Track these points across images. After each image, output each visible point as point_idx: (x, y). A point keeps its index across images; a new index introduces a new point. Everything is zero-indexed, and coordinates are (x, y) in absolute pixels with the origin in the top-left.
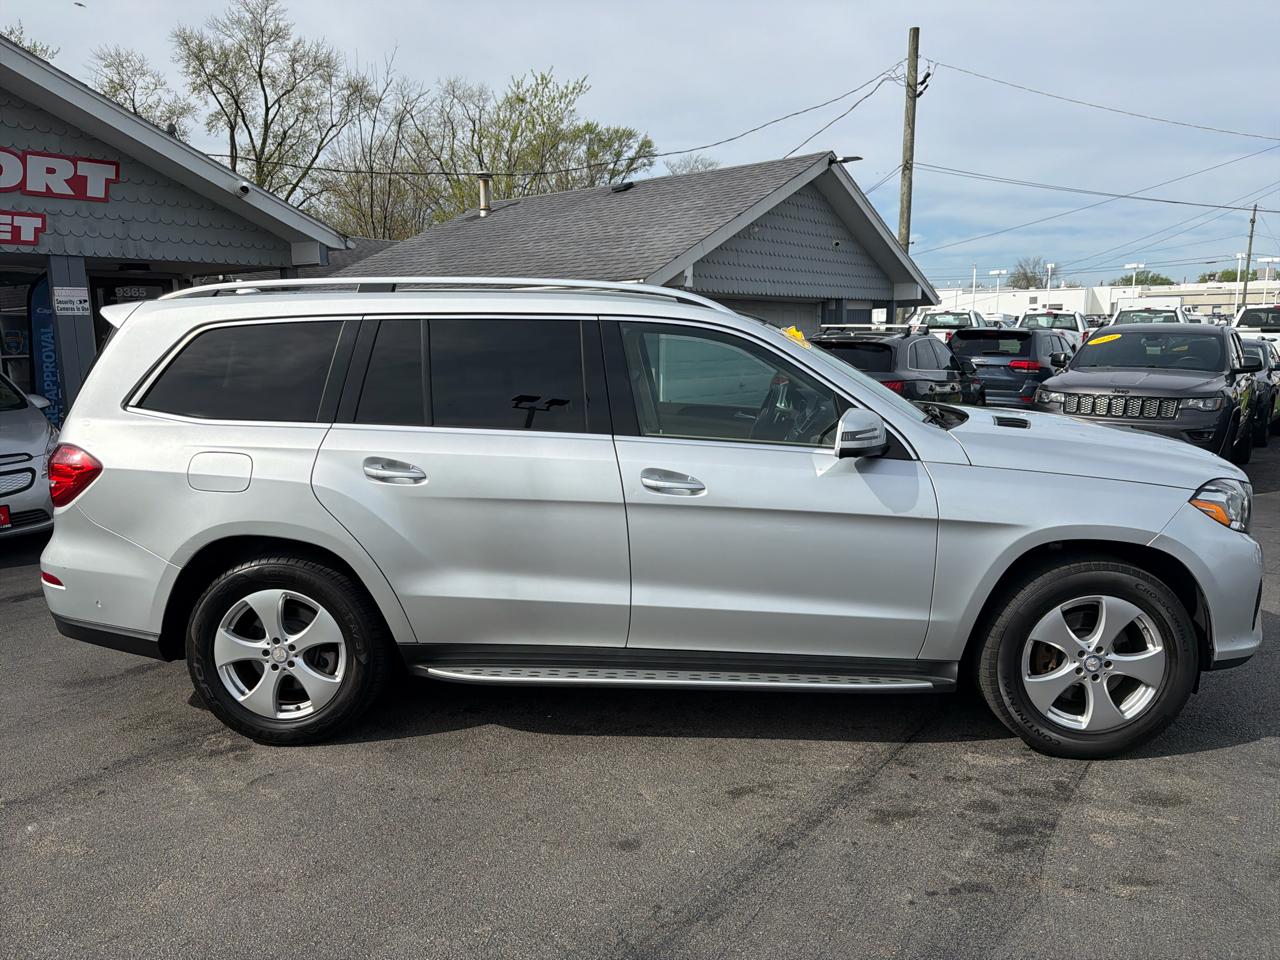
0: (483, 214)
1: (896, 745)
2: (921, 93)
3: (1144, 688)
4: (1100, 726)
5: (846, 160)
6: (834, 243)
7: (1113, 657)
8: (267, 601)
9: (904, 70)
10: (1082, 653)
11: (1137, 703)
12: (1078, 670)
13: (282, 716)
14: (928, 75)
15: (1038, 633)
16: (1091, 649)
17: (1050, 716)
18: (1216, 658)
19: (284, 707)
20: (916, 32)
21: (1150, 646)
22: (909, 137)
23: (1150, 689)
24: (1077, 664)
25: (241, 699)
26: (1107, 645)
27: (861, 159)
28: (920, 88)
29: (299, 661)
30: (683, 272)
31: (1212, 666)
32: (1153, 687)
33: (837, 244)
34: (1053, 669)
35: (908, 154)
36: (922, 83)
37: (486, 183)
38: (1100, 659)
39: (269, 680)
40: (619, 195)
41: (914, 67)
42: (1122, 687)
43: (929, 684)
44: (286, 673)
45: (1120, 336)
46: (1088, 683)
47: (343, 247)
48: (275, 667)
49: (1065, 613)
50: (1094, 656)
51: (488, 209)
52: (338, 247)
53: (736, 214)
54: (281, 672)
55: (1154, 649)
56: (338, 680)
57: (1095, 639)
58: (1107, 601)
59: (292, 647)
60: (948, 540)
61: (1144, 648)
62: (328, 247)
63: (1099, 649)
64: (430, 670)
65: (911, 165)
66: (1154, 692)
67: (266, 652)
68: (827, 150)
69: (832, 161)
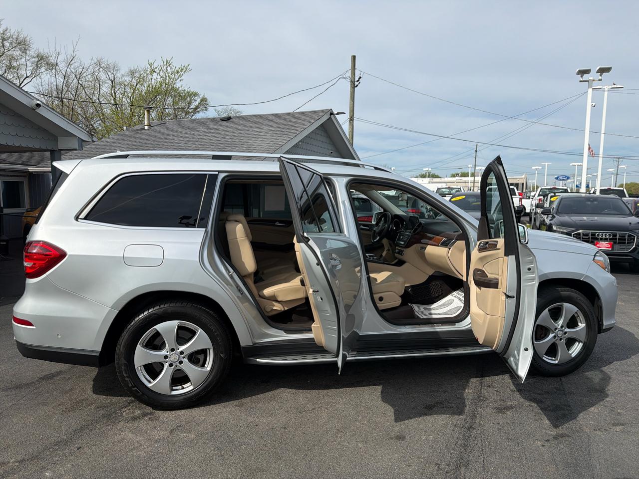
0: (146, 127)
2: (357, 86)
3: (578, 343)
4: (560, 363)
5: (338, 114)
6: (330, 152)
7: (567, 330)
8: (168, 328)
9: (349, 74)
10: (556, 329)
12: (555, 337)
13: (174, 393)
14: (360, 78)
15: (539, 321)
16: (559, 327)
17: (544, 359)
18: (604, 328)
19: (174, 388)
20: (354, 57)
21: (580, 324)
22: (352, 106)
24: (554, 334)
25: (150, 385)
26: (565, 325)
27: (344, 113)
28: (357, 83)
29: (186, 360)
31: (601, 331)
32: (582, 342)
33: (332, 153)
34: (543, 337)
35: (352, 113)
36: (358, 81)
37: (149, 112)
38: (562, 331)
39: (166, 373)
40: (225, 123)
41: (353, 74)
42: (570, 342)
44: (178, 368)
45: (464, 197)
46: (558, 342)
47: (91, 140)
48: (171, 365)
49: (550, 311)
50: (560, 330)
51: (149, 125)
52: (88, 140)
53: (294, 135)
54: (174, 368)
55: (582, 325)
56: (209, 369)
57: (561, 322)
58: (565, 305)
59: (182, 353)
61: (577, 325)
62: (82, 140)
63: (562, 327)
64: (258, 360)
65: (353, 118)
66: (582, 344)
67: (166, 357)
68: (329, 108)
69: (332, 114)
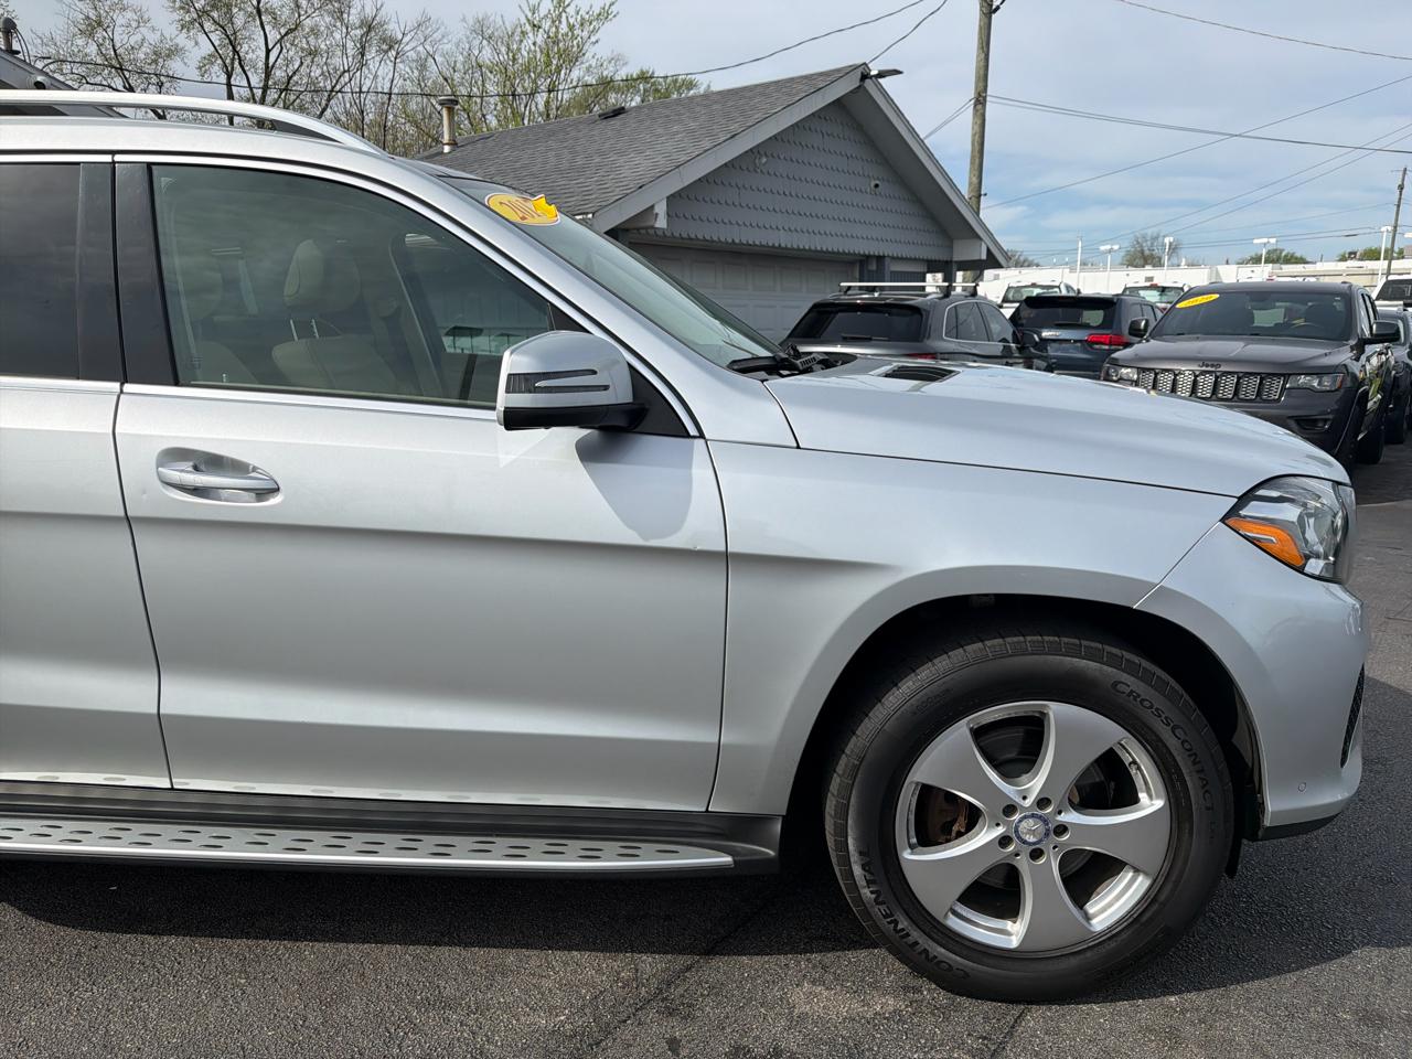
0: (447, 149)
1: (683, 960)
2: (998, 8)
3: (1130, 874)
4: (1046, 942)
5: (882, 75)
6: (873, 184)
7: (1071, 817)
10: (1010, 809)
11: (1113, 904)
12: (1004, 841)
15: (929, 768)
16: (1028, 803)
17: (954, 923)
18: (1267, 822)
21: (1143, 796)
22: (982, 64)
23: (1140, 878)
24: (1000, 830)
26: (1057, 797)
27: (899, 72)
30: (652, 207)
31: (1260, 834)
32: (1146, 874)
33: (877, 186)
34: (960, 834)
35: (981, 84)
37: (451, 111)
38: (1045, 821)
40: (605, 122)
42: (1087, 873)
43: (727, 859)
45: (1218, 296)
46: (1023, 864)
49: (978, 734)
50: (1033, 816)
51: (453, 143)
55: (1151, 803)
57: (1036, 783)
58: (1056, 711)
60: (747, 590)
61: (1136, 800)
63: (1042, 802)
65: (985, 98)
66: (1147, 883)
68: (859, 61)
69: (865, 77)
